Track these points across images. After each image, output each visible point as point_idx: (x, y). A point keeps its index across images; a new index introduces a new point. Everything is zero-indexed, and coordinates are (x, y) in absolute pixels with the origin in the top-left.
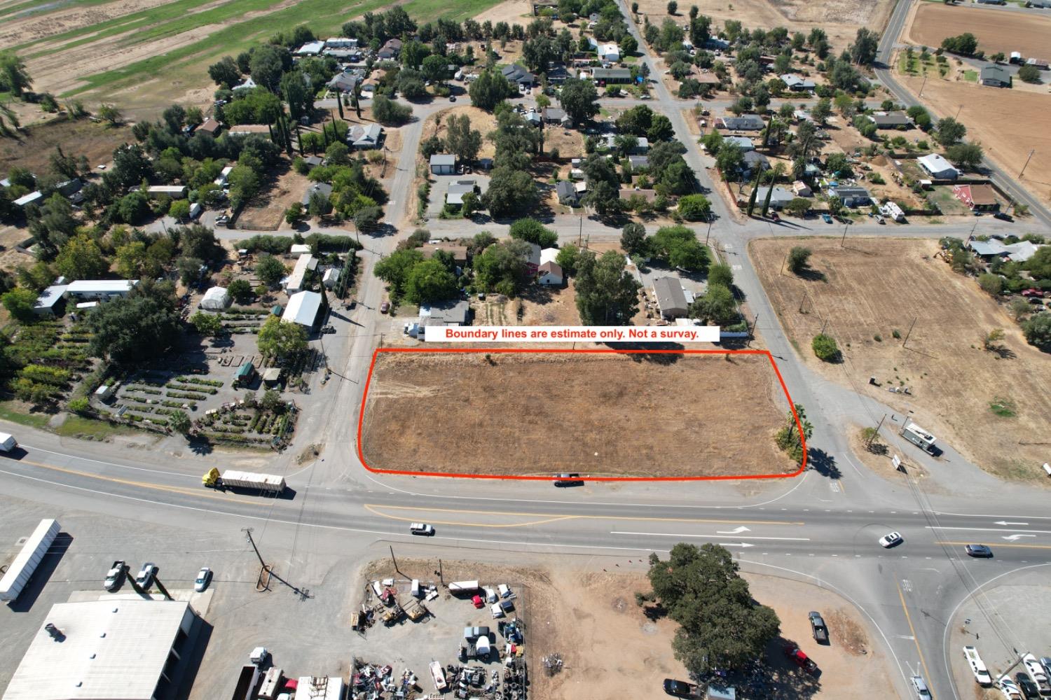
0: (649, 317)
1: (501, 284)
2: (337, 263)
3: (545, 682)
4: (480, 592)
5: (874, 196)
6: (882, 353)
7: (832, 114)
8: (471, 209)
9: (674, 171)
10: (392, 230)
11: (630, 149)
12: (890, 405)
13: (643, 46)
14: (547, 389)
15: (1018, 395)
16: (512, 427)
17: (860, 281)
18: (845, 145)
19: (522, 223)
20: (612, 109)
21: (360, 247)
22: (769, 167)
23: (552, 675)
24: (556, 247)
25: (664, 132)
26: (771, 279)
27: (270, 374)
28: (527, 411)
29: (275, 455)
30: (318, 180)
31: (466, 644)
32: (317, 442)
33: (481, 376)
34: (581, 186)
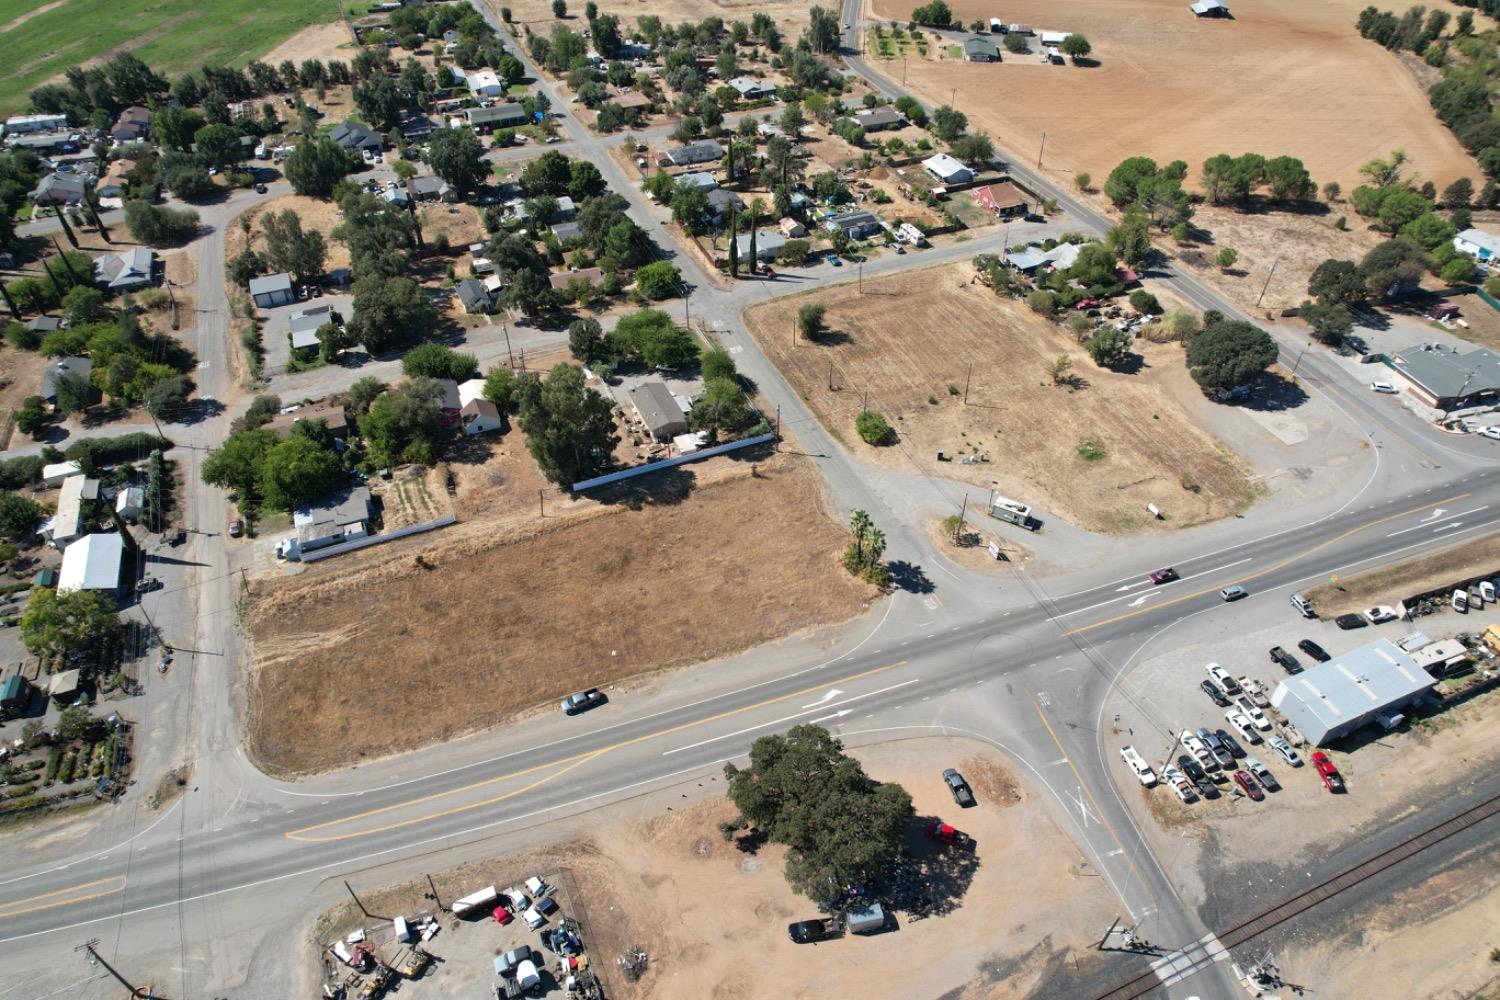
0: (637, 444)
1: (412, 449)
2: (133, 478)
3: (630, 991)
4: (502, 900)
5: (884, 219)
6: (942, 417)
7: (807, 123)
8: (335, 348)
9: (620, 236)
10: (217, 408)
11: (550, 216)
12: (968, 481)
13: (531, 69)
14: (520, 582)
15: (1103, 431)
16: (484, 650)
17: (894, 332)
18: (832, 159)
19: (419, 353)
20: (510, 164)
21: (168, 445)
22: (744, 207)
23: (637, 977)
24: (478, 376)
25: (592, 184)
26: (784, 355)
27: (61, 682)
28: (499, 622)
29: (108, 809)
30: (62, 354)
31: (502, 982)
32: (177, 764)
33: (416, 591)
34: (493, 282)
